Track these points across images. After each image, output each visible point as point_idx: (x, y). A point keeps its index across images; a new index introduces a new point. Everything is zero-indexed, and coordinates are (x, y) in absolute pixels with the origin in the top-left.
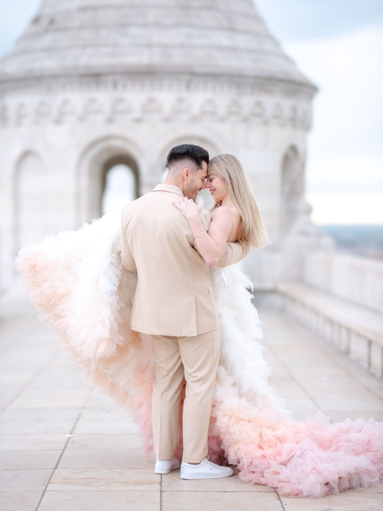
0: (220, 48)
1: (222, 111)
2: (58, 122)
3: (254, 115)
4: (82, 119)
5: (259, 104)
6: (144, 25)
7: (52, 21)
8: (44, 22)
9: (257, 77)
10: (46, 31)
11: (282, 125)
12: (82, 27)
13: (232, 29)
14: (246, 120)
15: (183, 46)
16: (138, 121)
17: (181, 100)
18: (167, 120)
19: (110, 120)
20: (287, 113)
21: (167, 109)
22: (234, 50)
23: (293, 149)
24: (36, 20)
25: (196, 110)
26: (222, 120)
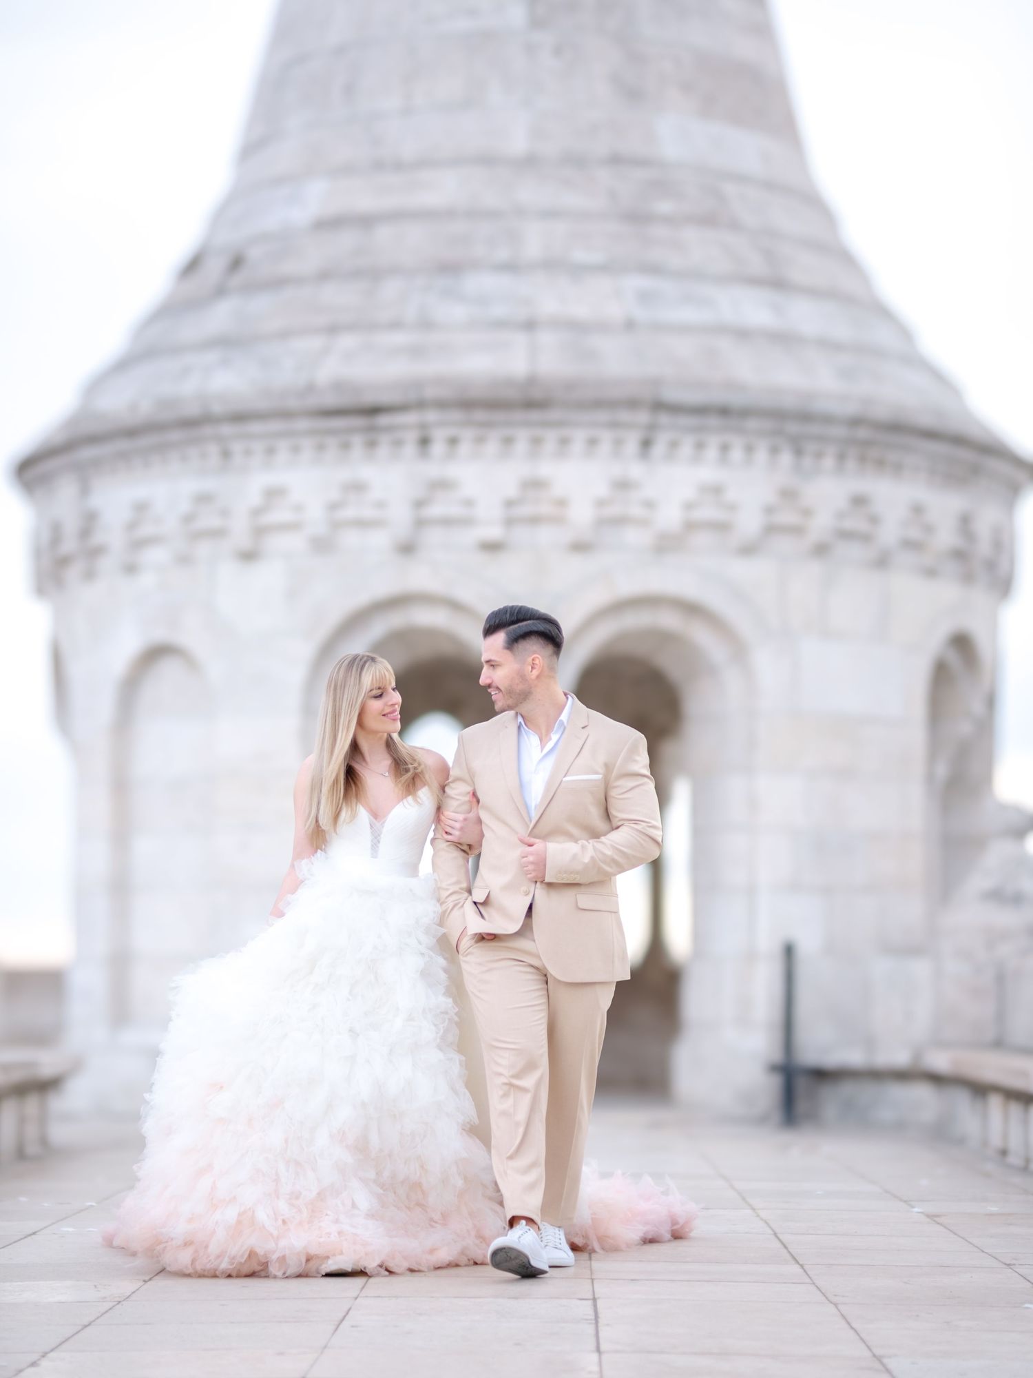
0: (743, 334)
1: (749, 522)
2: (249, 556)
3: (846, 535)
4: (322, 545)
5: (859, 501)
6: (511, 267)
7: (237, 263)
8: (214, 268)
9: (856, 422)
10: (220, 292)
11: (931, 573)
12: (324, 276)
13: (778, 283)
14: (821, 550)
15: (630, 325)
16: (492, 547)
17: (623, 485)
18: (580, 547)
19: (407, 549)
20: (946, 537)
21: (582, 514)
22: (784, 339)
23: (962, 643)
24: (193, 266)
25: (670, 516)
26: (748, 550)
